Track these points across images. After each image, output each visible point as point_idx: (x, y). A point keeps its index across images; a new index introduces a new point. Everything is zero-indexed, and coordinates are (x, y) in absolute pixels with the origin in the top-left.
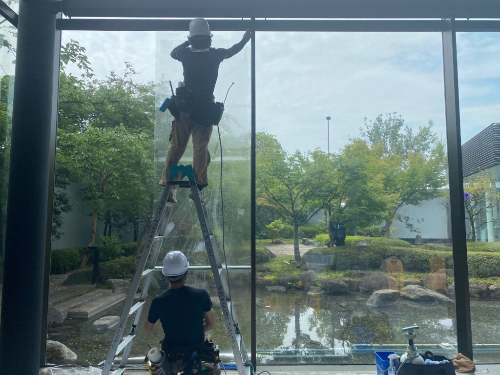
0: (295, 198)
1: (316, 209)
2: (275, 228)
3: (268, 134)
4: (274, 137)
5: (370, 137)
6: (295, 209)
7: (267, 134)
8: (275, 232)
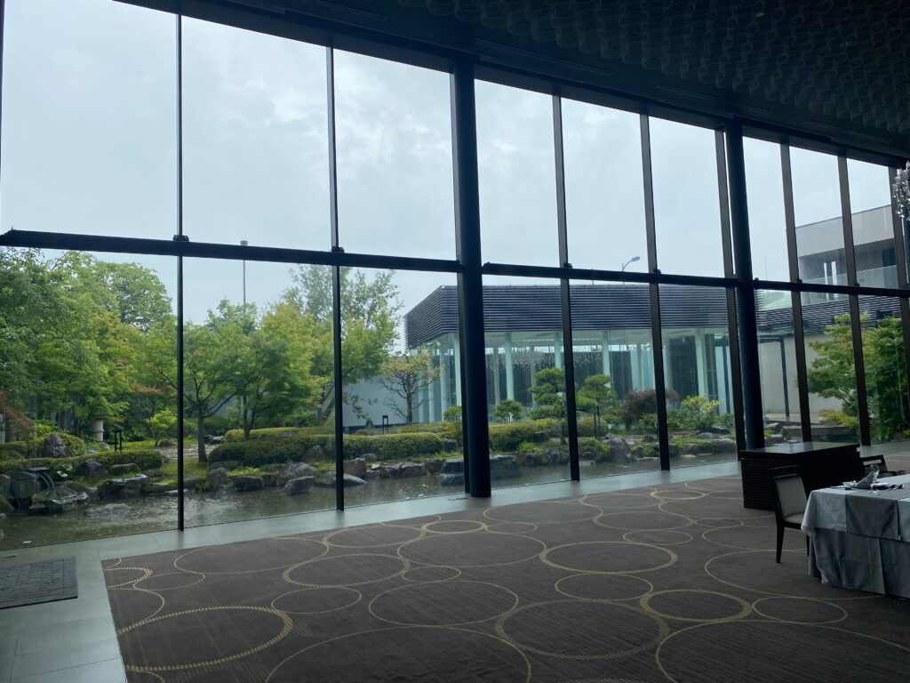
0: (201, 383)
1: (227, 396)
2: (161, 422)
3: (142, 267)
4: (151, 273)
5: (306, 283)
6: (199, 396)
7: (139, 266)
8: (160, 428)
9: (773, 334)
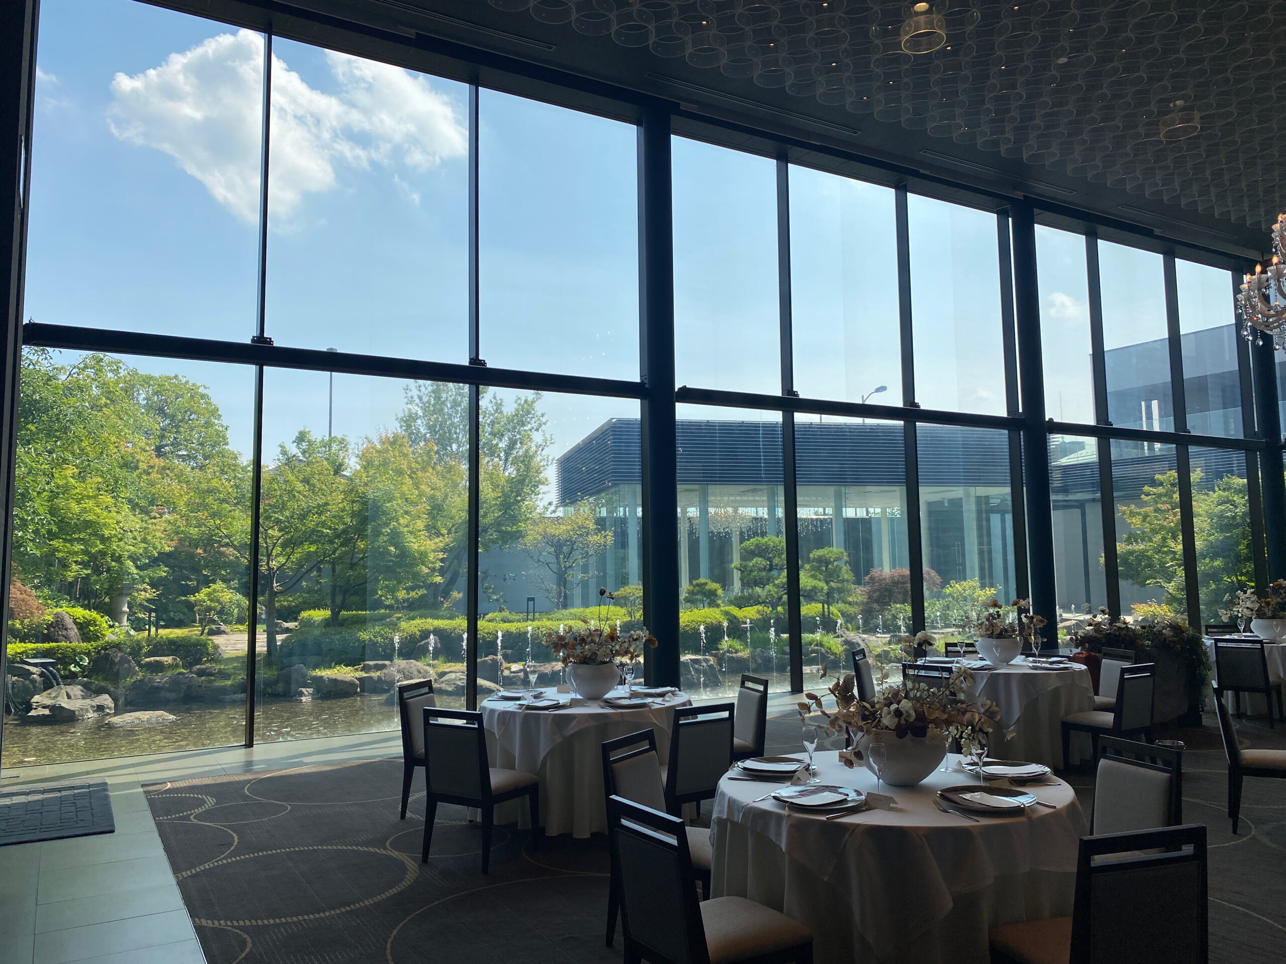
0: (274, 545)
2: (211, 600)
3: (187, 383)
6: (270, 563)
7: (184, 380)
8: (209, 609)
9: (1071, 497)
